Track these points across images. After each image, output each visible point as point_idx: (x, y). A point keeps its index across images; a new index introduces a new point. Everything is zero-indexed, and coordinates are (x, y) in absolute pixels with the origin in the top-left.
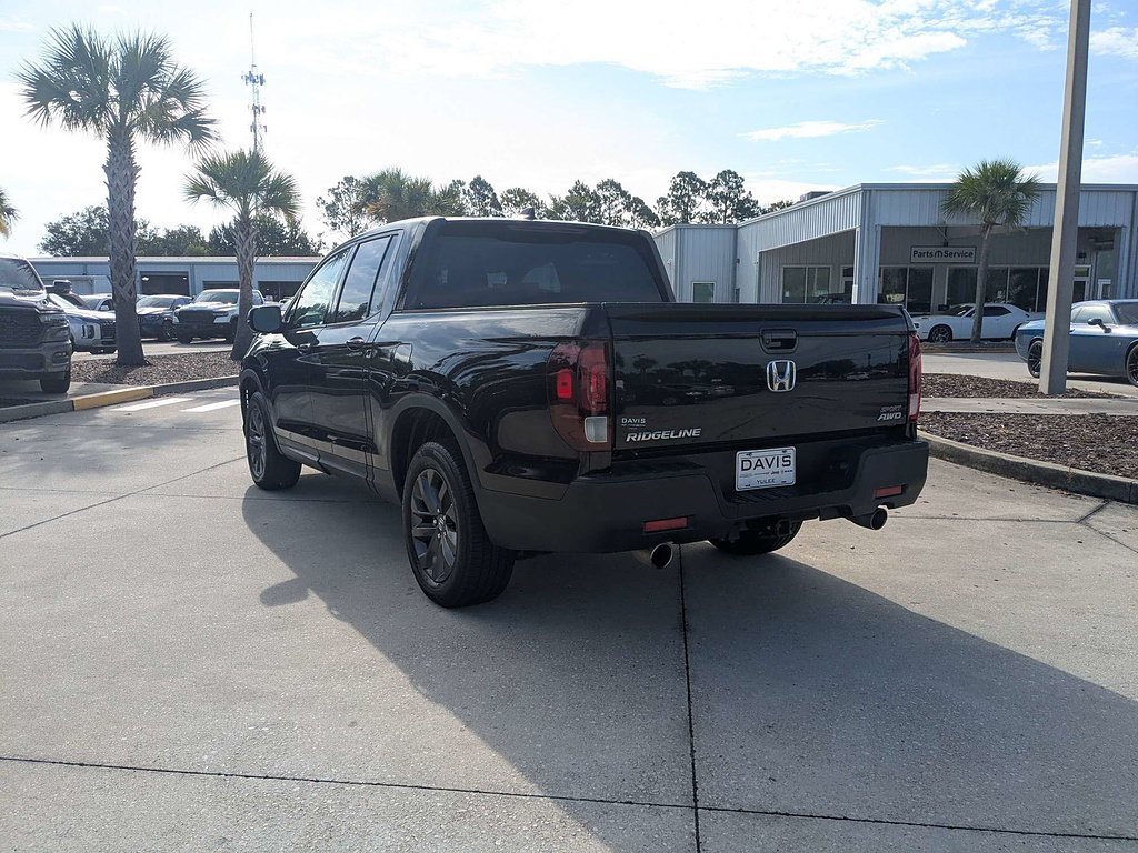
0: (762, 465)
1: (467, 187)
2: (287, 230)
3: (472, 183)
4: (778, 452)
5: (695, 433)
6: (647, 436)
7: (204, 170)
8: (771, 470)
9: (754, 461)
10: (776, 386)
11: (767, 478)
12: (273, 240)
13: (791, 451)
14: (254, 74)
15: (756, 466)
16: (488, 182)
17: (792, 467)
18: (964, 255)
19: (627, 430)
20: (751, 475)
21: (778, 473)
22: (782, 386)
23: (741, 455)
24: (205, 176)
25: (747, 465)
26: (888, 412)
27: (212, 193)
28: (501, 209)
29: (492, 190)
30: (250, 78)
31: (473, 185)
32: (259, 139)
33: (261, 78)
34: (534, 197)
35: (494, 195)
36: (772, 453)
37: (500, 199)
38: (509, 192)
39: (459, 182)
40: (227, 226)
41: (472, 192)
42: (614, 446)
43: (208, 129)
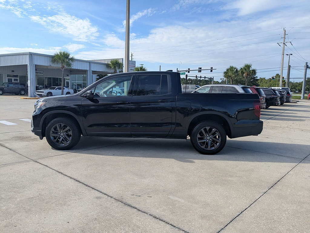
18: (41, 73)
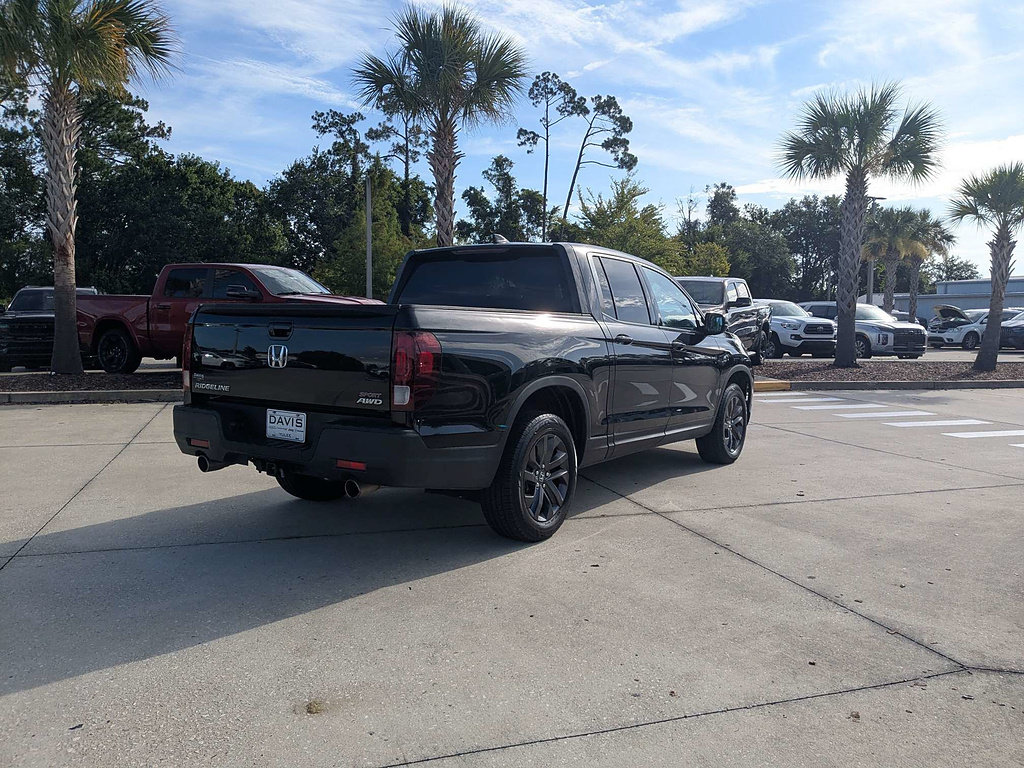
0: (282, 422)
4: (293, 414)
5: (226, 388)
6: (203, 386)
8: (288, 427)
9: (277, 418)
10: (273, 364)
11: (286, 432)
13: (303, 416)
15: (279, 421)
17: (303, 428)
19: (196, 380)
20: (275, 428)
21: (292, 430)
22: (277, 364)
23: (270, 412)
25: (273, 420)
26: (366, 397)
36: (289, 415)
42: (191, 390)
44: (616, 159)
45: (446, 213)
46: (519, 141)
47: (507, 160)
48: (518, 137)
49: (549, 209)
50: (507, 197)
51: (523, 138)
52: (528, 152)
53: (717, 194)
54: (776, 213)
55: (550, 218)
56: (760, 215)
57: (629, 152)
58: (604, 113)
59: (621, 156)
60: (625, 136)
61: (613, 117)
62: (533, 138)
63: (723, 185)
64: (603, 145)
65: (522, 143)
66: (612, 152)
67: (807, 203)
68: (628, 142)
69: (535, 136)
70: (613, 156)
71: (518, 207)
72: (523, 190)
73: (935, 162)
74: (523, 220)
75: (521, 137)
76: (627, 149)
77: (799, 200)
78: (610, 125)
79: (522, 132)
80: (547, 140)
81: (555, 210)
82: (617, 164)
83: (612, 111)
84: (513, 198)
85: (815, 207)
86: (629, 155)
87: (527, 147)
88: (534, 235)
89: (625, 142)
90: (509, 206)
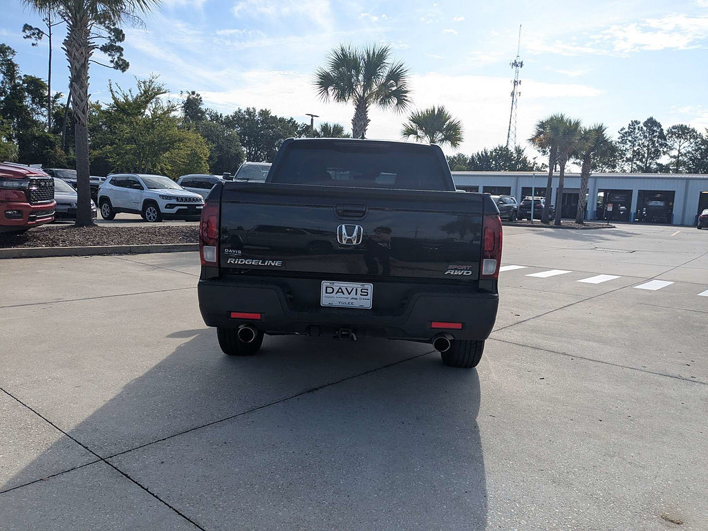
0: (342, 292)
1: (641, 125)
2: (515, 155)
3: (646, 122)
4: (358, 285)
5: (277, 263)
6: (242, 261)
7: (414, 121)
8: (350, 296)
9: (336, 289)
10: (345, 241)
11: (347, 301)
12: (506, 161)
13: (369, 287)
14: (518, 61)
15: (338, 292)
16: (658, 121)
17: (370, 297)
19: (229, 256)
20: (333, 297)
21: (356, 299)
22: (350, 241)
23: (325, 284)
24: (412, 123)
25: (330, 290)
26: (455, 269)
27: (416, 133)
28: (665, 140)
29: (660, 126)
30: (515, 64)
31: (646, 124)
32: (515, 100)
33: (522, 63)
34: (693, 130)
35: (662, 130)
36: (351, 285)
37: (665, 132)
38: (674, 128)
39: (636, 122)
40: (480, 153)
41: (645, 128)
42: (219, 265)
43: (406, 96)
44: (112, 62)
45: (82, 94)
46: (24, 35)
47: (10, 49)
48: (24, 31)
49: (53, 93)
50: (11, 80)
51: (28, 33)
52: (33, 45)
53: (188, 98)
54: (228, 117)
55: (54, 101)
56: (216, 117)
57: (122, 58)
58: (101, 23)
59: (116, 59)
60: (118, 44)
61: (108, 27)
62: (38, 34)
63: (193, 93)
64: (101, 49)
65: (28, 37)
66: (109, 55)
67: (248, 112)
68: (122, 49)
69: (39, 34)
70: (110, 58)
71: (22, 89)
72: (25, 76)
73: (409, 100)
74: (28, 101)
75: (27, 31)
76: (121, 55)
77: (244, 109)
78: (105, 33)
79: (27, 27)
80: (50, 37)
81: (58, 96)
82: (112, 65)
83: (107, 22)
84: (17, 81)
85: (254, 116)
86: (122, 60)
87: (33, 40)
88: (38, 114)
89: (120, 50)
90: (14, 87)
